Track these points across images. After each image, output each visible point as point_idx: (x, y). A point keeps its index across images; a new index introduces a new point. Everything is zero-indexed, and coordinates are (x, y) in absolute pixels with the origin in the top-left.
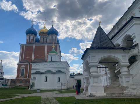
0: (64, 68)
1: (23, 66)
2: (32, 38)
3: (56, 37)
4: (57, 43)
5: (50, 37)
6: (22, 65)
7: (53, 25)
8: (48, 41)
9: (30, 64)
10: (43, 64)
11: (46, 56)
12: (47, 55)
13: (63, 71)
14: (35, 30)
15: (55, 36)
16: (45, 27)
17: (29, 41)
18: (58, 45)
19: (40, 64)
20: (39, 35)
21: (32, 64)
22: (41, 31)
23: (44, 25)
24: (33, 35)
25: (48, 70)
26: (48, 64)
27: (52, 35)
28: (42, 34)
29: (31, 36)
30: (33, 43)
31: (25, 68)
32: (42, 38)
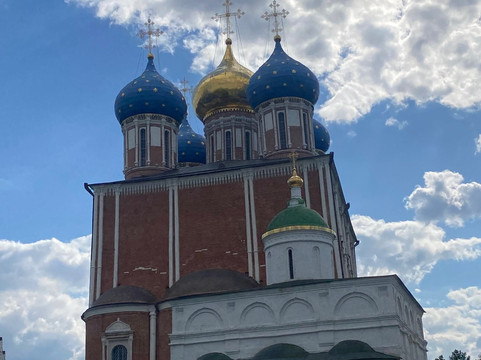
0: (384, 323)
1: (119, 327)
2: (155, 137)
3: (307, 114)
4: (315, 152)
5: (269, 122)
6: (113, 317)
7: (278, 40)
8: (260, 147)
9: (158, 311)
10: (242, 302)
11: (252, 246)
12: (261, 243)
13: (375, 341)
14: (170, 86)
15: (302, 105)
16: (229, 60)
17: (143, 163)
18: (322, 166)
19: (219, 305)
20: (200, 113)
21: (170, 310)
22: (208, 85)
23: (224, 46)
24: (164, 120)
25: (279, 341)
26: (274, 301)
27: (281, 105)
28: (218, 105)
29: (151, 125)
30: (167, 172)
31: (131, 337)
32: (219, 133)
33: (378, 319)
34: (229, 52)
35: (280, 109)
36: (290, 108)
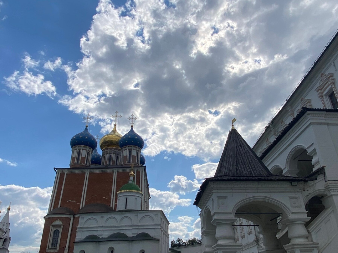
0: (156, 227)
1: (58, 222)
2: (84, 154)
3: (139, 152)
4: (140, 165)
5: (126, 153)
6: (56, 219)
7: (132, 127)
8: (121, 161)
9: (74, 218)
10: (106, 216)
11: (113, 196)
12: (116, 195)
13: (152, 233)
14: (92, 136)
15: (138, 149)
16: (114, 131)
17: (78, 162)
18: (141, 170)
19: (97, 217)
20: (102, 147)
21: (79, 218)
22: (106, 138)
23: (113, 126)
24: (88, 148)
25: (118, 232)
26: (118, 217)
27: (130, 148)
28: (109, 145)
29: (83, 149)
30: (86, 166)
31: (62, 227)
32: (107, 155)
33: (154, 225)
34: (115, 128)
35: (130, 149)
36: (133, 149)
